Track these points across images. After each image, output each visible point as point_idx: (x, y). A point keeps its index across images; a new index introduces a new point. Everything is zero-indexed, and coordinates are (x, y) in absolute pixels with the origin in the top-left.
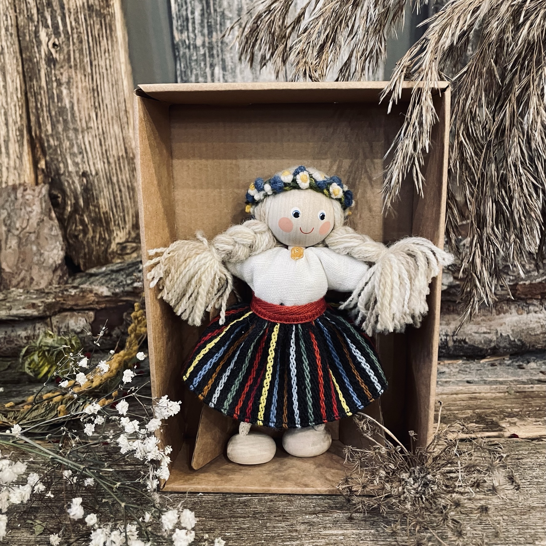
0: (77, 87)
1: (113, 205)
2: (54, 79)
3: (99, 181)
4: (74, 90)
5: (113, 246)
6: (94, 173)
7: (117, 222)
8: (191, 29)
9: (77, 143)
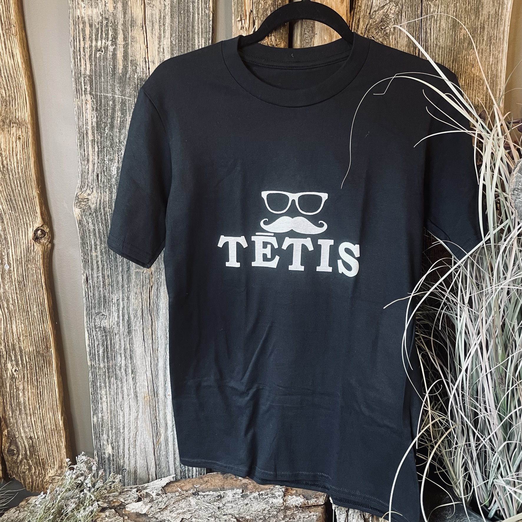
0: (28, 392)
1: (48, 455)
2: (15, 387)
3: (39, 442)
4: (26, 393)
5: (47, 478)
6: (36, 437)
7: (49, 465)
8: (97, 359)
9: (27, 421)
